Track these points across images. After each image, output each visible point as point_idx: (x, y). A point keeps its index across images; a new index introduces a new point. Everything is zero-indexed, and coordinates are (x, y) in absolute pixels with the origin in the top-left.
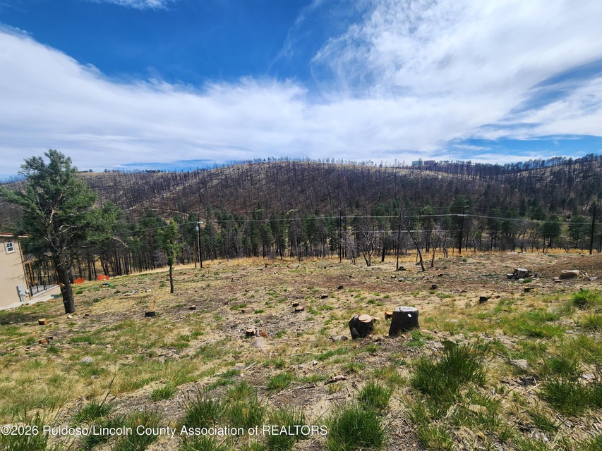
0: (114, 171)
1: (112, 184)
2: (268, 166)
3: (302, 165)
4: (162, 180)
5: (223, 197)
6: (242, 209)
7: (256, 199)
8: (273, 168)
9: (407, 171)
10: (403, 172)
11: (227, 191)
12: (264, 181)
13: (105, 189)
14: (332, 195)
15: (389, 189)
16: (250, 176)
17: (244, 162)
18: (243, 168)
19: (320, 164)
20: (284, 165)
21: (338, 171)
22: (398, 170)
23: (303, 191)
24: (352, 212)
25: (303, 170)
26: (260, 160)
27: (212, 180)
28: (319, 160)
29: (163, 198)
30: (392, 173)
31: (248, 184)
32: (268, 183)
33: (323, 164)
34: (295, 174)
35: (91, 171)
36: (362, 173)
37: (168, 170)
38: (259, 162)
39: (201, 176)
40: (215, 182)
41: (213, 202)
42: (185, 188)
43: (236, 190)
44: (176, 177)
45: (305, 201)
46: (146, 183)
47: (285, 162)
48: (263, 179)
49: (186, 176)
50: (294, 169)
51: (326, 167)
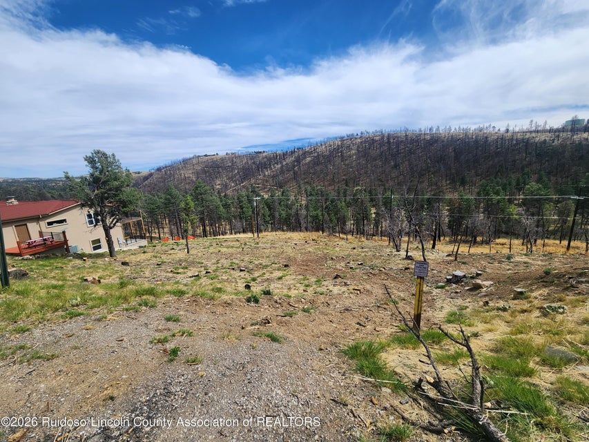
0: (232, 154)
1: (230, 164)
2: (359, 140)
3: (398, 137)
4: (265, 160)
5: (314, 174)
6: (330, 185)
7: (344, 175)
8: (365, 142)
9: (550, 135)
10: (542, 137)
11: (318, 168)
12: (355, 157)
13: (225, 168)
14: (432, 169)
15: (515, 161)
16: (341, 152)
17: (336, 138)
18: (334, 144)
19: (420, 135)
20: (377, 138)
21: (443, 142)
22: (533, 135)
23: (396, 166)
24: (455, 189)
25: (399, 143)
26: (353, 135)
27: (305, 158)
28: (420, 130)
29: (265, 176)
30: (523, 139)
31: (338, 160)
32: (358, 158)
33: (425, 134)
34: (389, 149)
35: (217, 154)
36: (476, 141)
37: (269, 150)
38: (351, 137)
39: (296, 154)
40: (308, 159)
41: (305, 179)
42: (282, 166)
43: (326, 166)
44: (277, 156)
45: (398, 177)
46: (254, 163)
47: (380, 136)
48: (353, 154)
49: (285, 155)
50: (389, 142)
51: (428, 137)
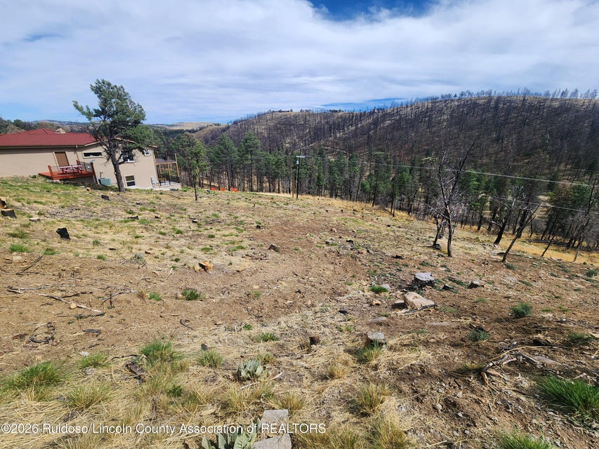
0: (307, 111)
1: (303, 122)
2: (456, 103)
3: (510, 102)
4: (340, 120)
5: (391, 140)
6: (407, 154)
7: (427, 145)
8: (464, 105)
11: (397, 134)
12: (445, 123)
13: (297, 126)
14: (549, 148)
16: (430, 116)
17: (427, 99)
18: (423, 106)
19: (545, 100)
20: (481, 102)
21: (577, 111)
23: (499, 139)
24: (576, 176)
25: (510, 110)
26: (449, 96)
27: (383, 121)
28: (547, 94)
29: (335, 138)
31: (423, 127)
32: (450, 125)
33: (552, 100)
34: (494, 117)
35: (292, 111)
37: (346, 109)
38: (447, 99)
39: (375, 116)
40: (388, 122)
41: (380, 145)
42: (357, 129)
43: (407, 133)
44: (353, 116)
45: (497, 153)
46: (327, 123)
47: (485, 98)
48: (444, 120)
49: (362, 116)
50: (496, 108)
51: (556, 104)
